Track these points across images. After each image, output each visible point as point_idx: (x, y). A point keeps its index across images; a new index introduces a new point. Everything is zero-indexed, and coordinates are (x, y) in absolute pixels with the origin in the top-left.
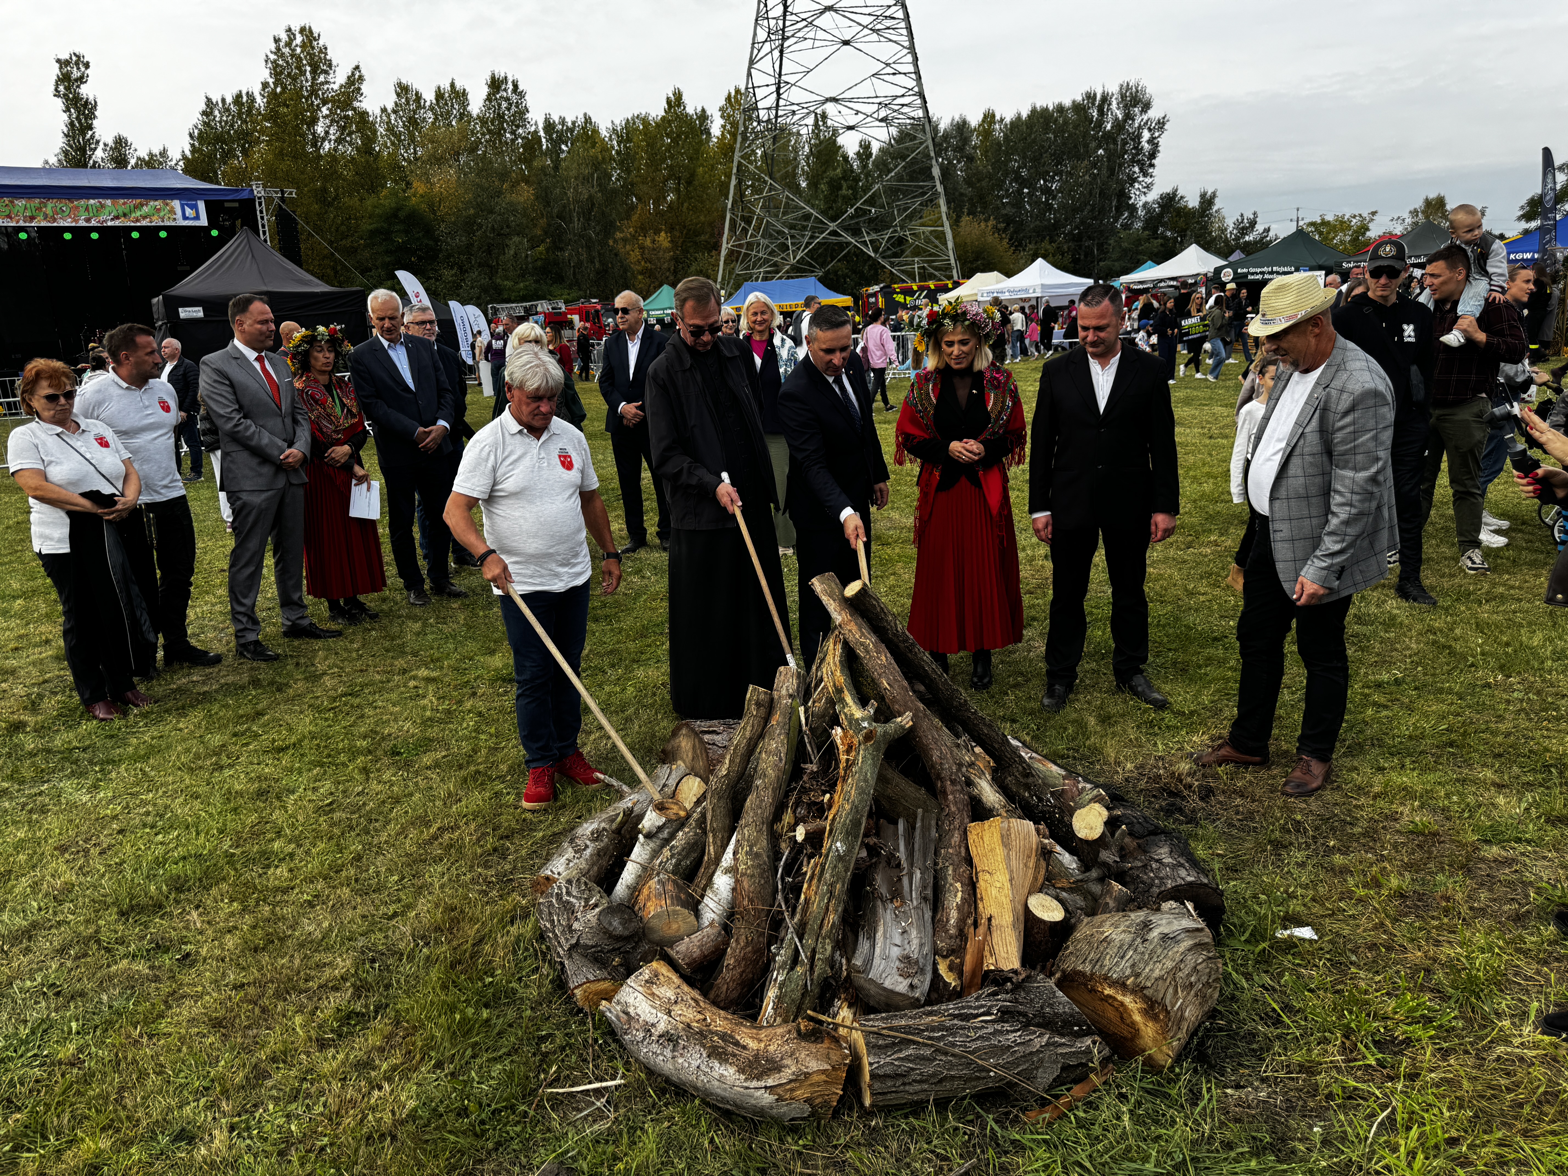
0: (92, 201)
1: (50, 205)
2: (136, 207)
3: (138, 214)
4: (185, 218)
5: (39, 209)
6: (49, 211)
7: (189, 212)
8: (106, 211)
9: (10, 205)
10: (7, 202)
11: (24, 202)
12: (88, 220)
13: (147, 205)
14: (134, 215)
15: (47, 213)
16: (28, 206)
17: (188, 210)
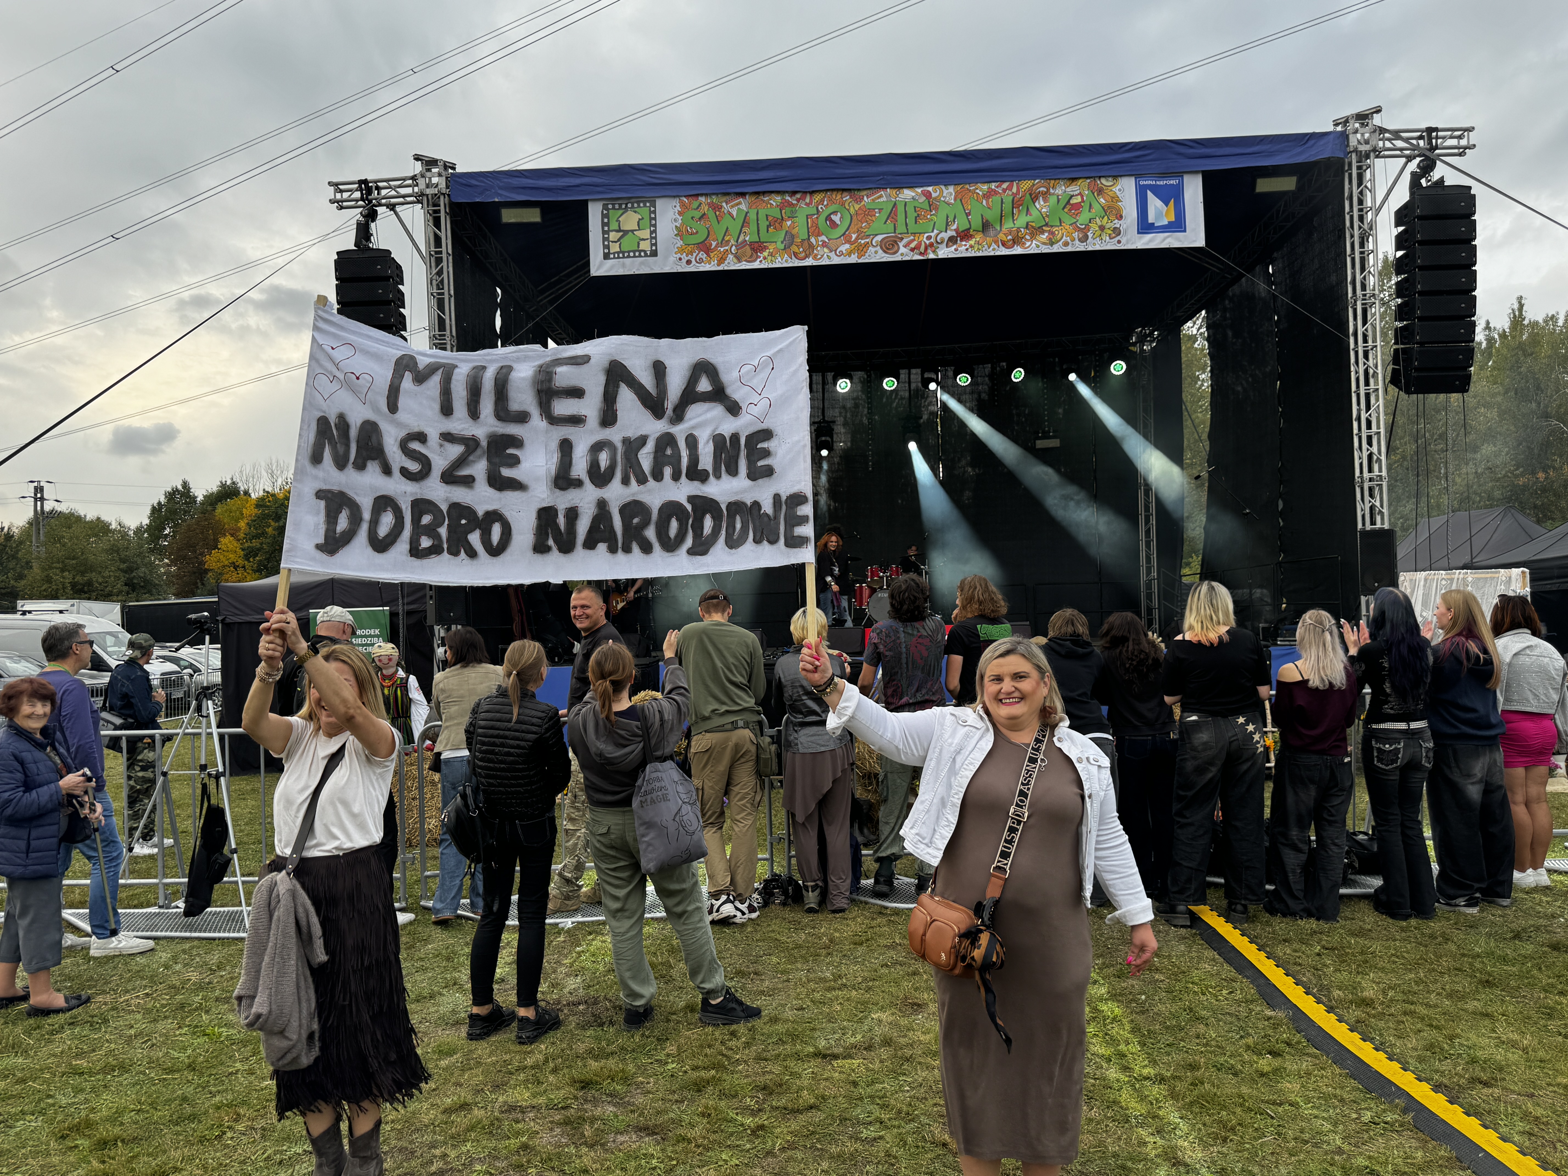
0: (908, 194)
1: (804, 208)
2: (1016, 204)
3: (1022, 220)
4: (1145, 227)
5: (775, 223)
6: (800, 226)
7: (1157, 209)
8: (939, 219)
9: (711, 214)
10: (705, 208)
11: (743, 207)
12: (890, 245)
13: (1046, 195)
14: (1008, 225)
15: (794, 232)
16: (752, 216)
17: (1155, 204)
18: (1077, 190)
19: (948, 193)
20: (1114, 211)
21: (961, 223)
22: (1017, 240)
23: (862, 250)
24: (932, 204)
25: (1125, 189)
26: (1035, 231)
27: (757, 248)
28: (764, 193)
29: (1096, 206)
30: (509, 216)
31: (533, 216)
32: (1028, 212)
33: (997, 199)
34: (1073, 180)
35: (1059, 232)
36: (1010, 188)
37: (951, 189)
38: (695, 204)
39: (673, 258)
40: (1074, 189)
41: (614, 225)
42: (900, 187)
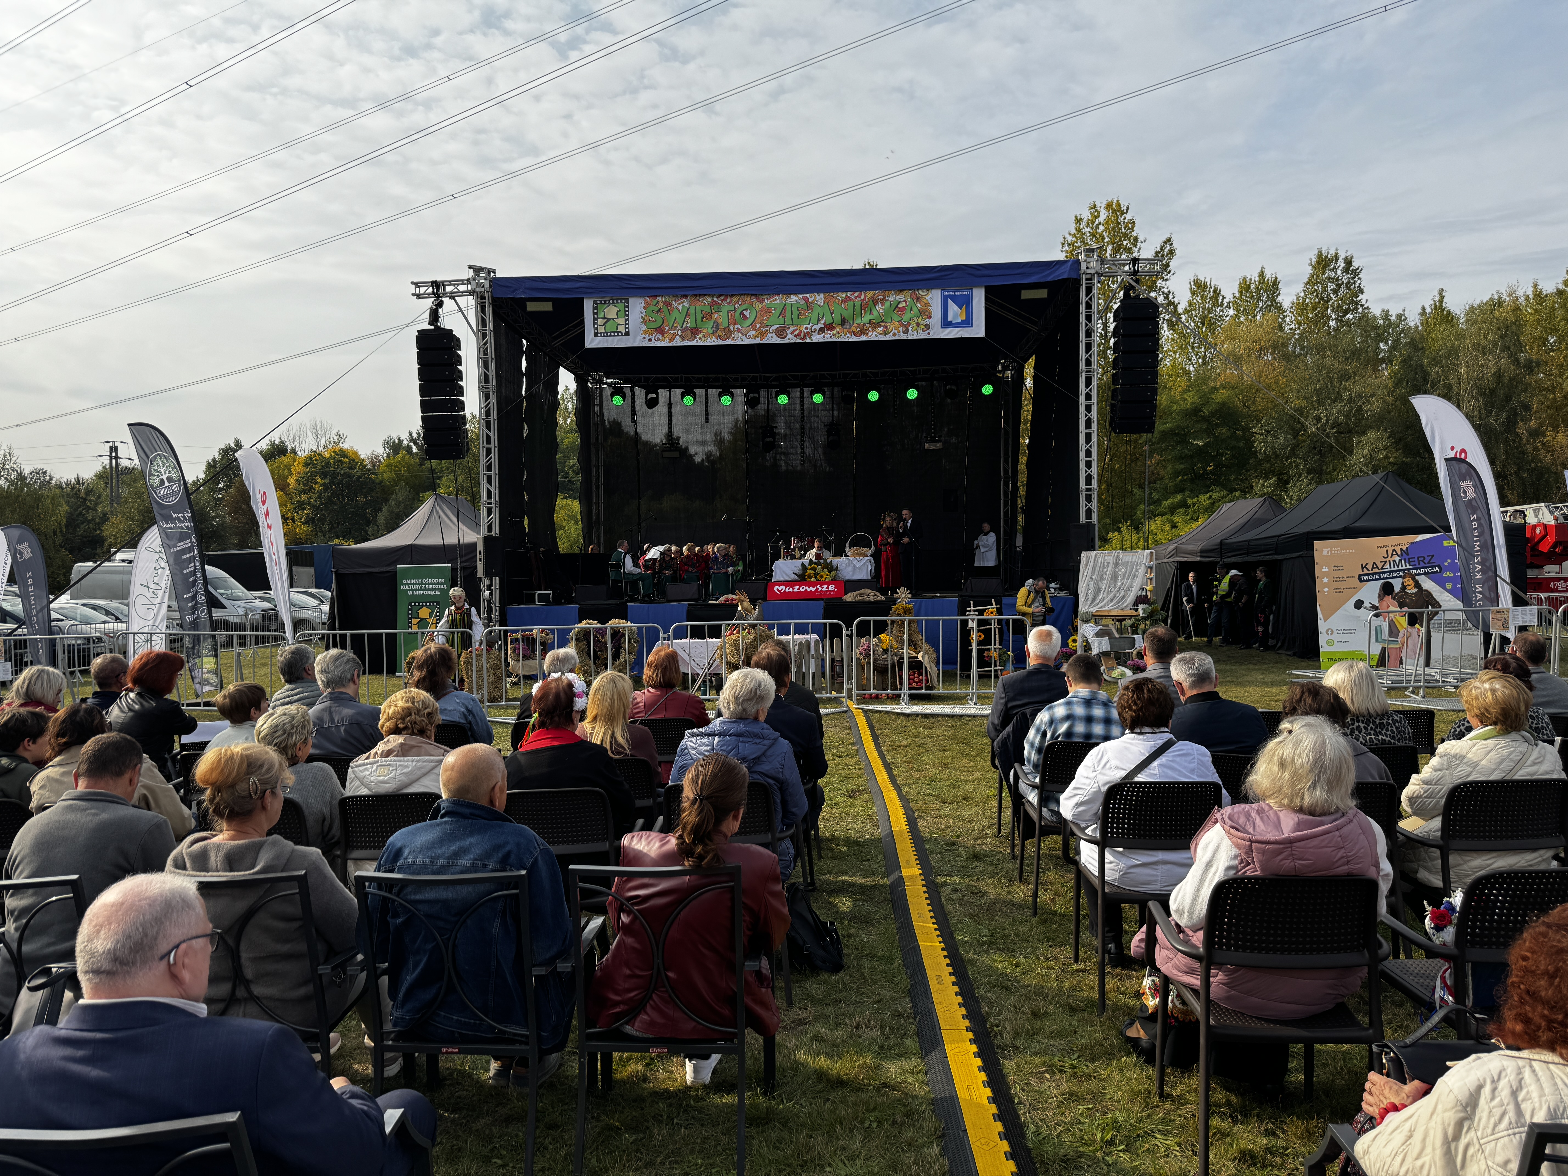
1: (726, 306)
2: (864, 306)
3: (867, 318)
4: (946, 323)
5: (707, 315)
7: (955, 312)
9: (665, 309)
10: (661, 305)
11: (686, 304)
12: (781, 332)
13: (883, 301)
14: (858, 321)
15: (720, 321)
16: (692, 311)
17: (953, 308)
18: (903, 298)
19: (819, 298)
20: (925, 313)
21: (827, 319)
22: (863, 332)
23: (762, 335)
24: (809, 306)
25: (934, 297)
26: (875, 325)
27: (695, 331)
28: (700, 295)
29: (915, 310)
30: (531, 307)
31: (548, 307)
32: (871, 313)
33: (851, 303)
34: (901, 291)
35: (890, 326)
36: (859, 296)
37: (822, 295)
38: (655, 302)
39: (639, 338)
40: (901, 297)
41: (601, 315)
42: (788, 293)
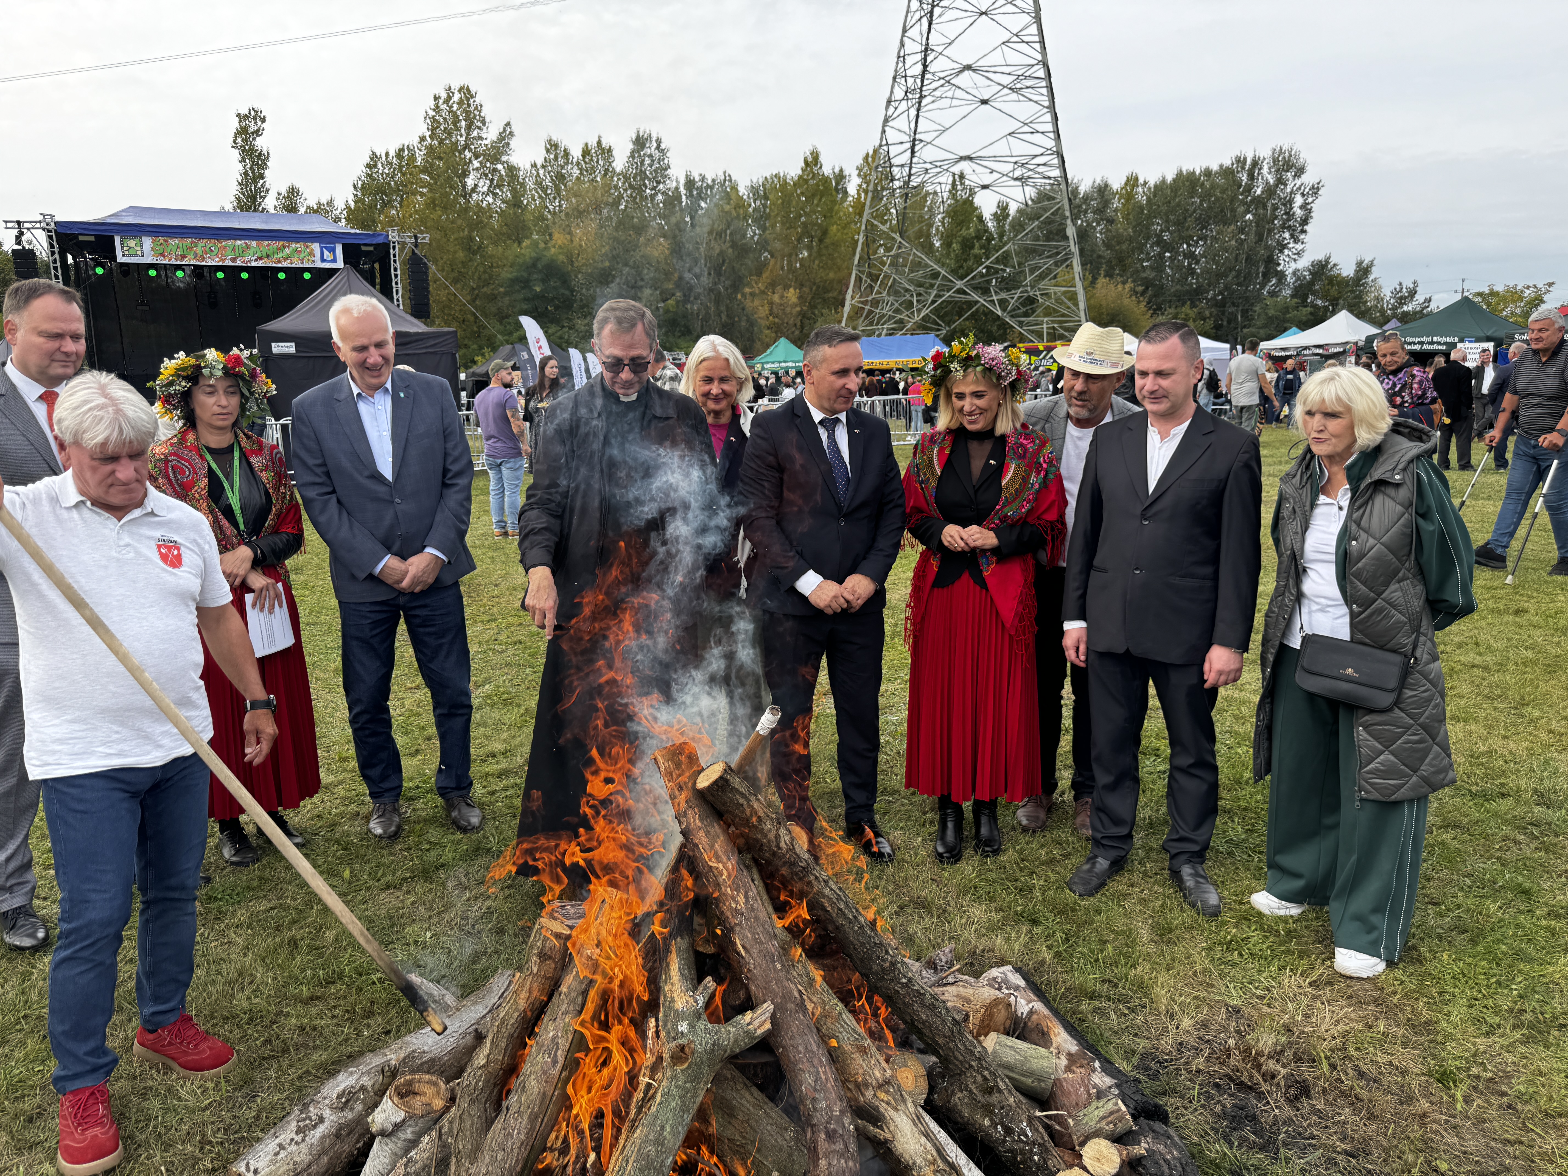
0: (239, 243)
1: (200, 244)
2: (278, 249)
3: (280, 255)
4: (323, 260)
5: (190, 249)
6: (199, 251)
7: (327, 255)
8: (251, 252)
9: (164, 243)
10: (162, 240)
11: (177, 241)
12: (234, 260)
13: (289, 246)
14: (276, 256)
16: (181, 245)
17: (326, 253)
18: (299, 246)
19: (254, 243)
20: (311, 254)
21: (259, 254)
22: (279, 262)
23: (223, 260)
24: (248, 247)
25: (316, 247)
26: (286, 259)
27: (183, 257)
28: (185, 237)
29: (306, 252)
30: (81, 238)
31: (92, 239)
32: (283, 253)
33: (271, 247)
34: (298, 242)
35: (294, 260)
36: (277, 243)
37: (255, 241)
38: (158, 239)
39: (150, 258)
41: (126, 245)
42: (235, 240)
